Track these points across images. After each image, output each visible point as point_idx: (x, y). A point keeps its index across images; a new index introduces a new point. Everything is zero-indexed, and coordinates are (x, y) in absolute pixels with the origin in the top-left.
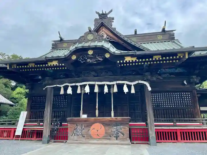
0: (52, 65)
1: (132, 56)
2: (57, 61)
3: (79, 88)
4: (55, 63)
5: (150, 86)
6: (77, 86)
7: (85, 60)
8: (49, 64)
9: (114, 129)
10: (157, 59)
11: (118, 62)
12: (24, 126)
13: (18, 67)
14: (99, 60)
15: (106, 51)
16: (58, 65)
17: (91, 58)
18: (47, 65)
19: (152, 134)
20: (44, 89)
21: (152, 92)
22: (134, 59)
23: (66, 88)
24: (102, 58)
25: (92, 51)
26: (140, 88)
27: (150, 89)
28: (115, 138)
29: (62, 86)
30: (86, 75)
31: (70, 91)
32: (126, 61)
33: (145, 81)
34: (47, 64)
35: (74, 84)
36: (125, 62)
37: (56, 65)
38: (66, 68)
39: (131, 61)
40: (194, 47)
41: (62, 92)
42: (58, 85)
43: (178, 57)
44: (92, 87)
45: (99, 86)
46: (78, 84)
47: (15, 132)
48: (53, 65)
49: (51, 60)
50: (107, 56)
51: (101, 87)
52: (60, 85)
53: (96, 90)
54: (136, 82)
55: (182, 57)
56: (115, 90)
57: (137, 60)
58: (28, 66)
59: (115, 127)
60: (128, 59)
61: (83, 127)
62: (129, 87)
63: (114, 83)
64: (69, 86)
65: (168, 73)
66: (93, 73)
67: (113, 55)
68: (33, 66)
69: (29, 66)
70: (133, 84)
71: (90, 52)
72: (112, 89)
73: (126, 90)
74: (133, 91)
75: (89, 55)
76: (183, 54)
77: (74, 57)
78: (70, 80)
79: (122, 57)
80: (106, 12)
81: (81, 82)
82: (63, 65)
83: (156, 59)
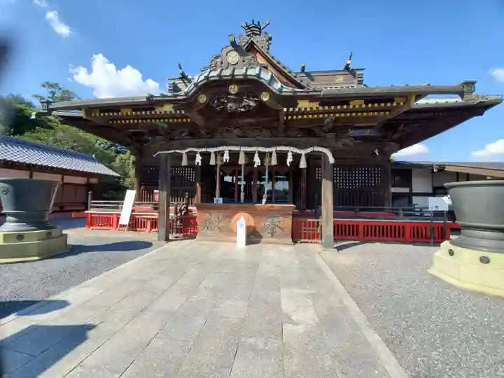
0: (163, 113)
1: (311, 98)
2: (172, 106)
3: (213, 156)
4: (168, 108)
5: (333, 156)
6: (209, 154)
7: (223, 103)
8: (158, 110)
9: (269, 222)
10: (357, 107)
11: (285, 110)
12: (133, 211)
13: (102, 114)
14: (249, 106)
16: (173, 112)
17: (235, 101)
18: (153, 112)
20: (154, 156)
21: (334, 165)
22: (315, 105)
23: (192, 157)
24: (256, 101)
25: (236, 87)
26: (314, 159)
27: (332, 160)
28: (270, 235)
29: (183, 152)
30: (226, 134)
32: (300, 109)
33: (325, 147)
34: (154, 109)
35: (203, 150)
36: (297, 110)
37: (171, 112)
38: (189, 120)
39: (309, 109)
40: (429, 85)
41: (185, 162)
42: (176, 151)
43: (395, 104)
45: (247, 153)
46: (212, 150)
47: (118, 219)
48: (165, 112)
49: (161, 102)
50: (265, 97)
51: (250, 155)
52: (180, 149)
53: (242, 161)
54: (309, 150)
55: (402, 104)
56: (274, 162)
57: (321, 108)
58: (120, 114)
59: (271, 220)
60: (303, 105)
61: (221, 217)
62: (298, 157)
63: (273, 149)
64: (196, 153)
65: (352, 137)
66: (236, 132)
67: (275, 96)
68: (129, 114)
69: (122, 114)
70: (303, 152)
71: (233, 89)
72: (267, 160)
73: (290, 160)
74: (303, 164)
75: (231, 94)
76: (404, 99)
77: (203, 99)
78: (197, 142)
79: (291, 101)
80: (259, 22)
81: (217, 147)
82: (183, 112)
83: (354, 106)
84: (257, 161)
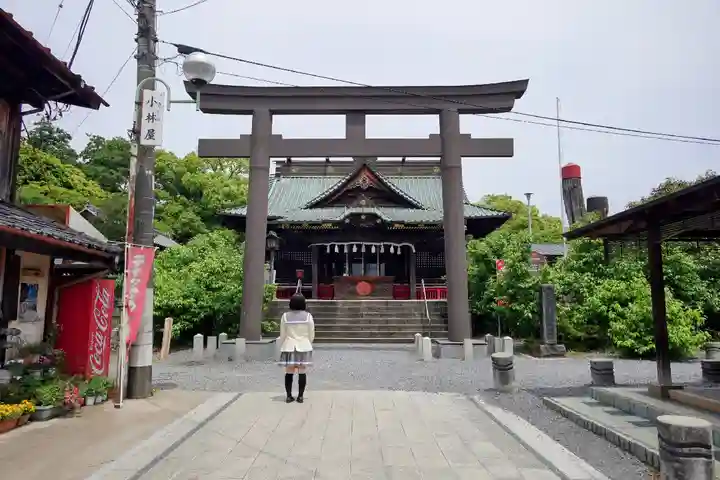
0: (326, 227)
2: (331, 224)
3: (346, 248)
4: (329, 226)
5: (415, 248)
6: (344, 246)
7: (358, 223)
8: (324, 226)
9: (378, 287)
11: (388, 228)
14: (371, 225)
15: (380, 218)
16: (332, 228)
17: (364, 223)
19: (414, 289)
20: (309, 247)
21: (416, 253)
22: (402, 226)
23: (332, 247)
24: (374, 223)
25: (365, 217)
26: (405, 249)
27: (414, 250)
28: (380, 294)
29: (328, 244)
30: (354, 235)
31: (337, 250)
32: (395, 228)
33: (410, 243)
34: (322, 225)
35: (340, 243)
39: (399, 228)
41: (328, 251)
42: (324, 244)
44: (359, 247)
45: (367, 246)
46: (346, 244)
49: (325, 222)
50: (379, 221)
51: (368, 248)
52: (326, 243)
53: (363, 250)
54: (402, 245)
56: (382, 251)
57: (405, 228)
59: (380, 285)
60: (397, 225)
61: (349, 286)
62: (396, 248)
63: (382, 244)
64: (336, 245)
67: (383, 222)
70: (399, 245)
71: (363, 217)
72: (379, 250)
73: (392, 250)
74: (399, 253)
75: (362, 220)
77: (347, 221)
78: (337, 239)
79: (392, 223)
81: (348, 242)
82: (337, 227)
83: (419, 227)
84: (373, 250)
